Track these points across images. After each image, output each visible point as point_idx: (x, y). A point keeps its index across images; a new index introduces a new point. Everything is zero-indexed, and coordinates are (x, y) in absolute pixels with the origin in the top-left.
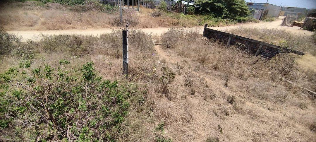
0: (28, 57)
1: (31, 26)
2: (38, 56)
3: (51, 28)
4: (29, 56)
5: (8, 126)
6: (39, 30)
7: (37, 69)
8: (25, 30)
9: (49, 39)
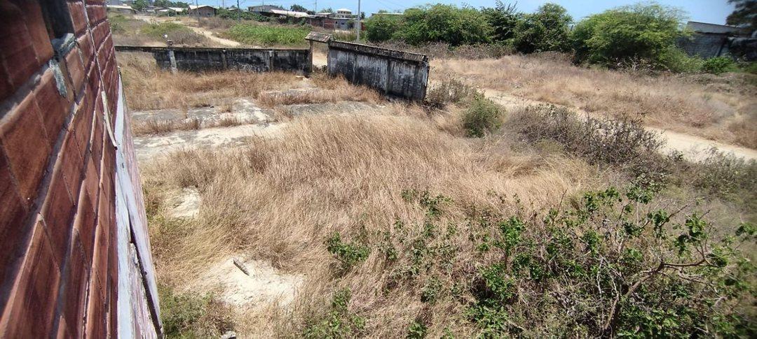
0: (648, 184)
1: (699, 126)
2: (672, 190)
3: (750, 141)
4: (652, 184)
5: (537, 281)
6: (712, 139)
7: (665, 213)
8: (678, 132)
9: (728, 166)
